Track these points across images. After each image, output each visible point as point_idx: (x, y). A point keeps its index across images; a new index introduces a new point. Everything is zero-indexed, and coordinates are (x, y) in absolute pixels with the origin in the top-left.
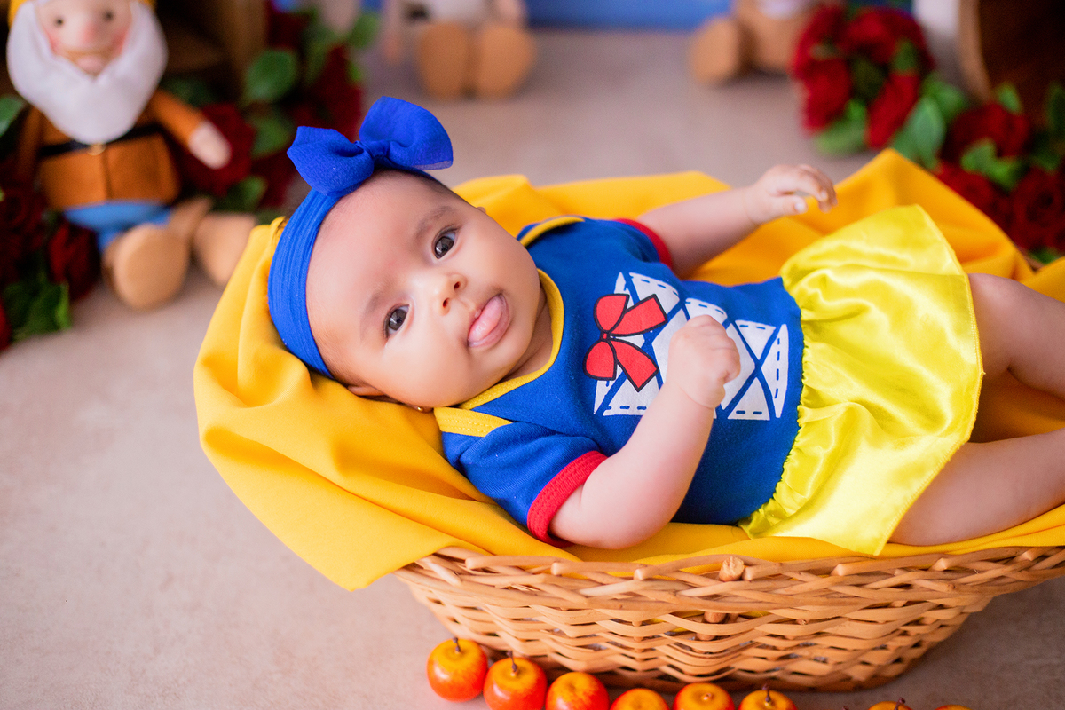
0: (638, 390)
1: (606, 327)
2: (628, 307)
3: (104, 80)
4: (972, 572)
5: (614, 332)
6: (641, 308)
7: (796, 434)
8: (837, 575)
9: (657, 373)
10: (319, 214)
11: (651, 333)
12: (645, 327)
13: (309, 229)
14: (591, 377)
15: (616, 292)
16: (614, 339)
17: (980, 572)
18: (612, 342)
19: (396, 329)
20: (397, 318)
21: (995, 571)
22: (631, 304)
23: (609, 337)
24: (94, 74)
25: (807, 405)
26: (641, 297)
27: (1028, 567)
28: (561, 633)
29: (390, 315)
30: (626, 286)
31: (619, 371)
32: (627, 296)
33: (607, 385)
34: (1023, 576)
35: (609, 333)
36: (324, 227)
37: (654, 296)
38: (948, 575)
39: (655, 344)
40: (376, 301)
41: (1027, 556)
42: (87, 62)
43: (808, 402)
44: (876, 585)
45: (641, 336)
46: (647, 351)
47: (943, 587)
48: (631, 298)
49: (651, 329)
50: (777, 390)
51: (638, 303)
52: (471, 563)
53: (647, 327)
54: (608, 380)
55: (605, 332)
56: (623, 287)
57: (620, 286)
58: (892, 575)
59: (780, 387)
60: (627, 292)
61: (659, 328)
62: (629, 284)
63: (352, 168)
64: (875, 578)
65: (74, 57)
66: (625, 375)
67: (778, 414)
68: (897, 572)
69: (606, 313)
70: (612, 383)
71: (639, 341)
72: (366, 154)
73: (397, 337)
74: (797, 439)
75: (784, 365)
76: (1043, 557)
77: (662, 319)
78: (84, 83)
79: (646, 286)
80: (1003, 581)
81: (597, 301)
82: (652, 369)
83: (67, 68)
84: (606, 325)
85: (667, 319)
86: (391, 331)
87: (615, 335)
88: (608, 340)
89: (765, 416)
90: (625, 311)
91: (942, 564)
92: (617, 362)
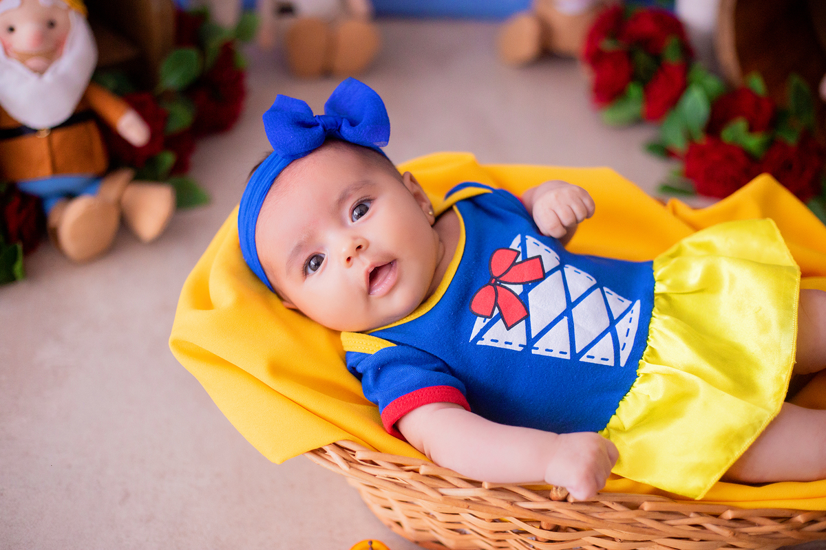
0: (508, 328)
1: (496, 274)
2: (517, 261)
3: (48, 77)
4: (753, 524)
5: (501, 279)
6: (526, 264)
7: (634, 381)
8: (643, 509)
9: (527, 318)
10: (275, 171)
11: (529, 285)
12: (526, 280)
13: (266, 181)
14: (473, 313)
15: (511, 247)
16: (499, 285)
17: (759, 525)
18: (498, 287)
19: (315, 269)
20: (315, 261)
21: (770, 527)
22: (520, 259)
23: (495, 283)
24: (40, 72)
25: (647, 361)
26: (529, 256)
27: (799, 528)
28: (433, 517)
29: (311, 258)
30: (520, 245)
31: (496, 311)
32: (519, 253)
33: (484, 322)
34: (794, 535)
35: (497, 279)
36: (277, 181)
37: (540, 257)
38: (733, 524)
39: (531, 294)
40: (300, 248)
41: (800, 519)
42: (34, 62)
43: (648, 358)
44: (672, 522)
45: (521, 286)
46: (523, 299)
47: (726, 533)
48: (521, 254)
49: (530, 282)
50: (625, 344)
51: (525, 259)
52: (360, 455)
53: (527, 280)
54: (486, 317)
55: (493, 277)
56: (518, 245)
57: (515, 244)
58: (688, 517)
59: (628, 343)
60: (520, 249)
61: (536, 282)
62: (523, 244)
63: (306, 139)
64: (673, 516)
65: (23, 58)
66: (501, 316)
67: (623, 363)
68: (692, 515)
69: (499, 263)
70: (488, 320)
71: (518, 289)
72: (320, 128)
73: (314, 277)
74: (635, 384)
75: (634, 327)
76: (813, 522)
77: (541, 275)
78: (33, 79)
79: (534, 248)
80: (776, 536)
81: (494, 252)
82: (523, 314)
83: (18, 67)
84: (496, 272)
85: (545, 276)
86: (310, 271)
87: (501, 282)
88: (494, 285)
89: (611, 363)
90: (514, 264)
91: (729, 514)
92: (496, 304)
